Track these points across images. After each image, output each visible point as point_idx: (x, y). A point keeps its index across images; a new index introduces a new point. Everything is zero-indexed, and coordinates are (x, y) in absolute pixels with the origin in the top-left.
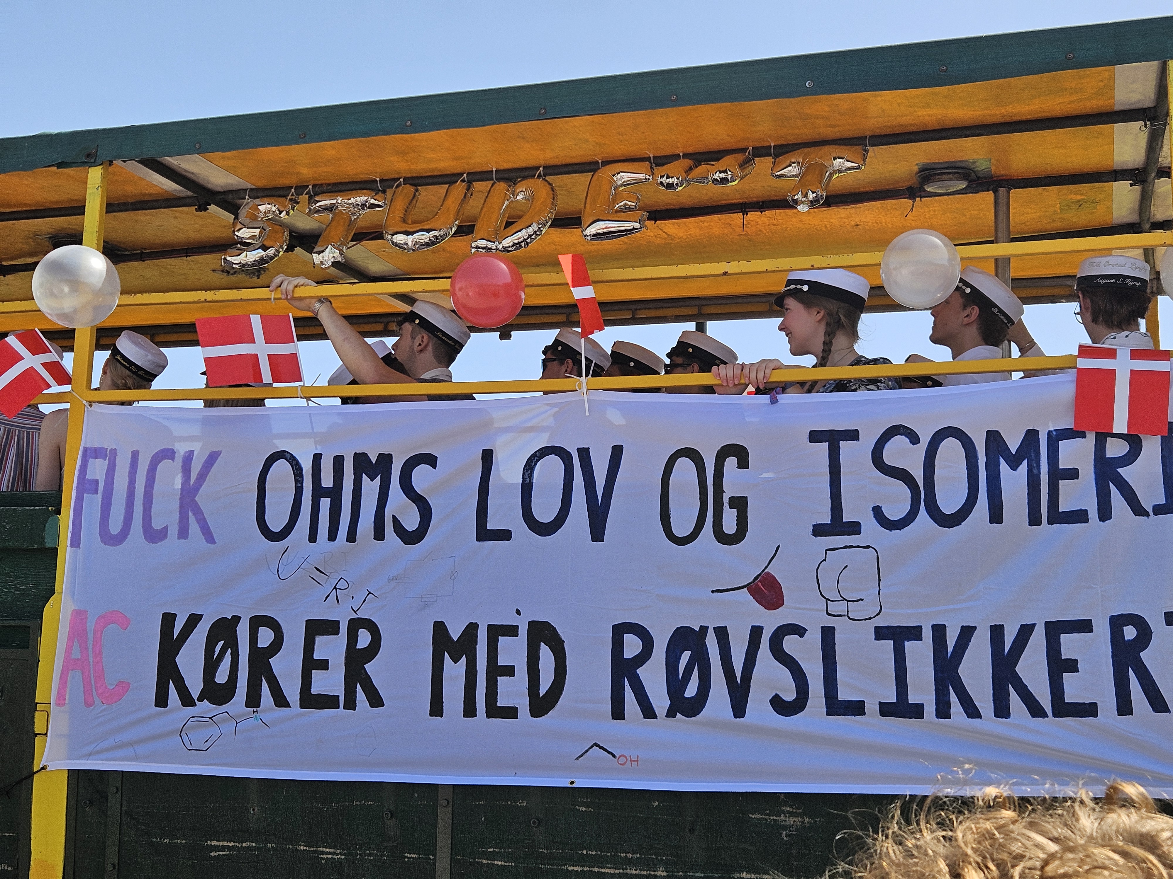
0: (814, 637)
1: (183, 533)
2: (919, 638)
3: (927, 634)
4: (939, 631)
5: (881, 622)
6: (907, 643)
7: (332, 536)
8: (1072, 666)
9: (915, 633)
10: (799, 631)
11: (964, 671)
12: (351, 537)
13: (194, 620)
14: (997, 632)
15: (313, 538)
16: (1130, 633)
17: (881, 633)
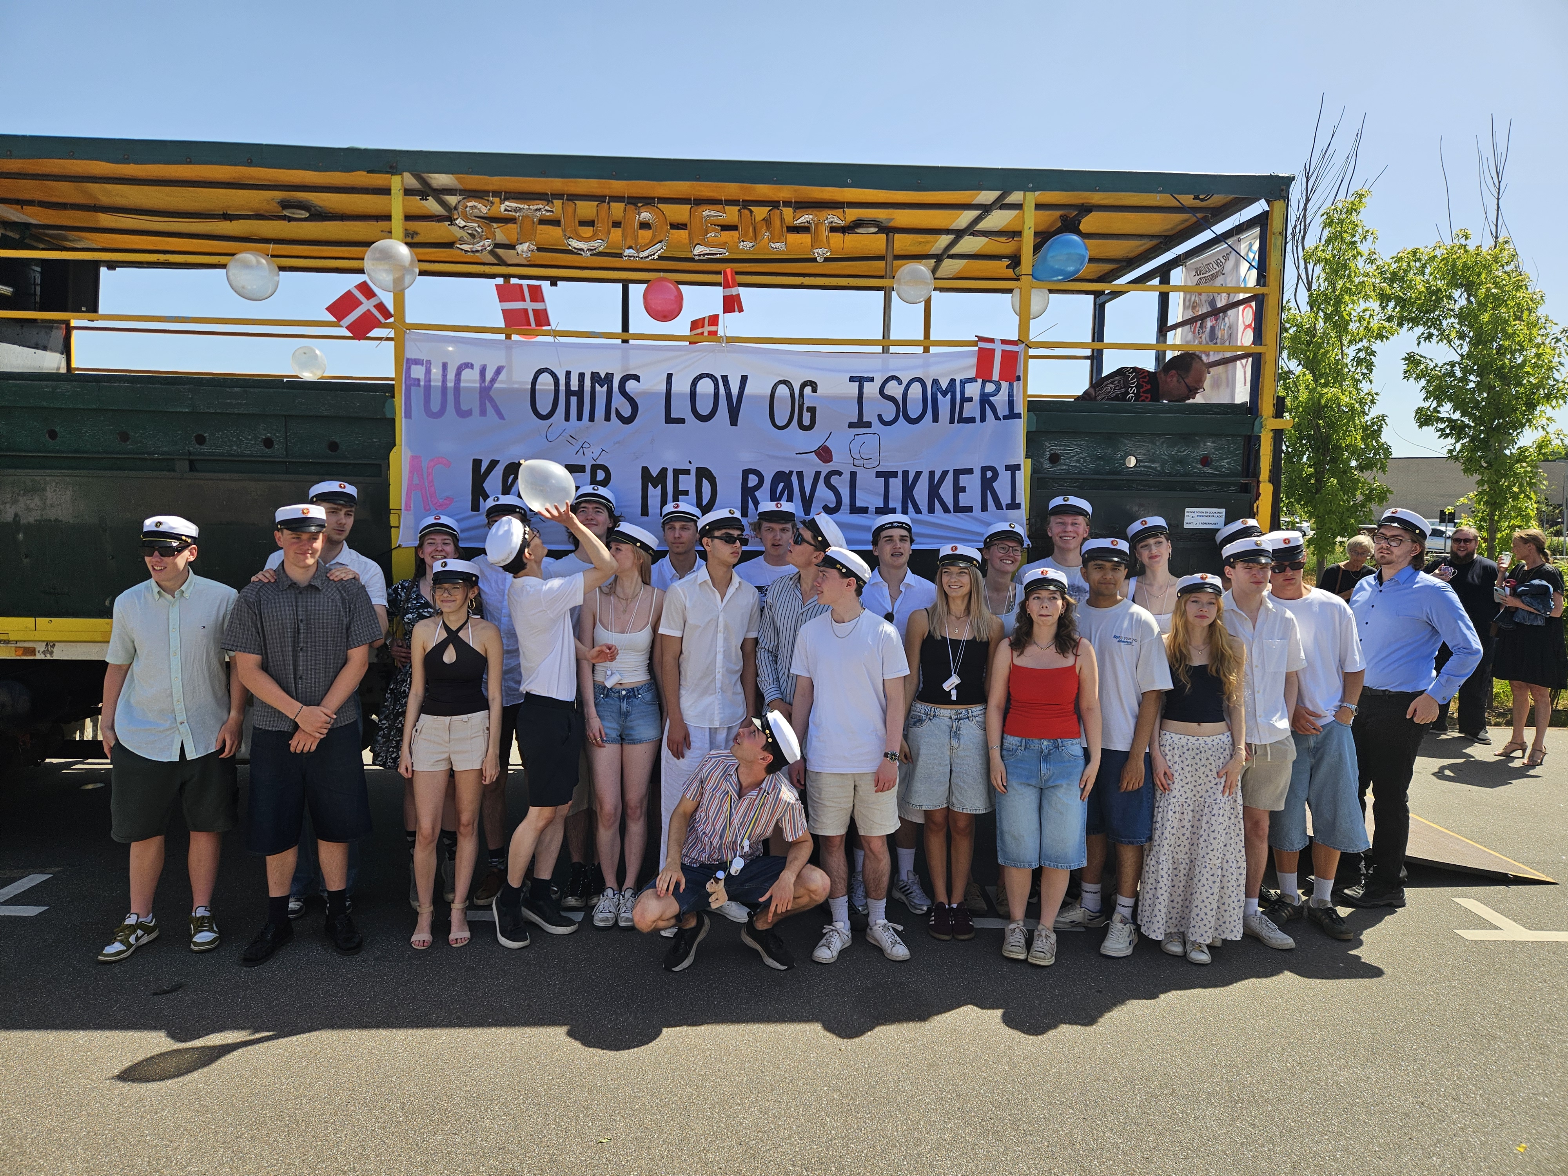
0: (846, 476)
1: (483, 412)
2: (896, 477)
3: (900, 475)
4: (906, 473)
5: (879, 469)
6: (891, 479)
7: (580, 418)
8: (963, 490)
9: (894, 474)
10: (840, 473)
11: (916, 492)
12: (592, 418)
13: (494, 464)
14: (932, 474)
15: (567, 418)
16: (989, 474)
17: (879, 474)
